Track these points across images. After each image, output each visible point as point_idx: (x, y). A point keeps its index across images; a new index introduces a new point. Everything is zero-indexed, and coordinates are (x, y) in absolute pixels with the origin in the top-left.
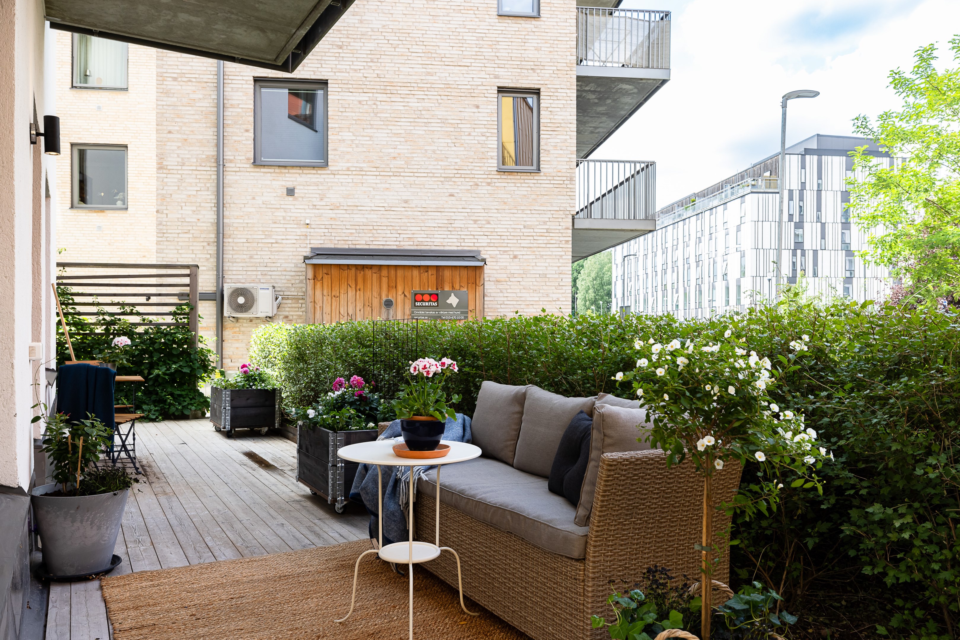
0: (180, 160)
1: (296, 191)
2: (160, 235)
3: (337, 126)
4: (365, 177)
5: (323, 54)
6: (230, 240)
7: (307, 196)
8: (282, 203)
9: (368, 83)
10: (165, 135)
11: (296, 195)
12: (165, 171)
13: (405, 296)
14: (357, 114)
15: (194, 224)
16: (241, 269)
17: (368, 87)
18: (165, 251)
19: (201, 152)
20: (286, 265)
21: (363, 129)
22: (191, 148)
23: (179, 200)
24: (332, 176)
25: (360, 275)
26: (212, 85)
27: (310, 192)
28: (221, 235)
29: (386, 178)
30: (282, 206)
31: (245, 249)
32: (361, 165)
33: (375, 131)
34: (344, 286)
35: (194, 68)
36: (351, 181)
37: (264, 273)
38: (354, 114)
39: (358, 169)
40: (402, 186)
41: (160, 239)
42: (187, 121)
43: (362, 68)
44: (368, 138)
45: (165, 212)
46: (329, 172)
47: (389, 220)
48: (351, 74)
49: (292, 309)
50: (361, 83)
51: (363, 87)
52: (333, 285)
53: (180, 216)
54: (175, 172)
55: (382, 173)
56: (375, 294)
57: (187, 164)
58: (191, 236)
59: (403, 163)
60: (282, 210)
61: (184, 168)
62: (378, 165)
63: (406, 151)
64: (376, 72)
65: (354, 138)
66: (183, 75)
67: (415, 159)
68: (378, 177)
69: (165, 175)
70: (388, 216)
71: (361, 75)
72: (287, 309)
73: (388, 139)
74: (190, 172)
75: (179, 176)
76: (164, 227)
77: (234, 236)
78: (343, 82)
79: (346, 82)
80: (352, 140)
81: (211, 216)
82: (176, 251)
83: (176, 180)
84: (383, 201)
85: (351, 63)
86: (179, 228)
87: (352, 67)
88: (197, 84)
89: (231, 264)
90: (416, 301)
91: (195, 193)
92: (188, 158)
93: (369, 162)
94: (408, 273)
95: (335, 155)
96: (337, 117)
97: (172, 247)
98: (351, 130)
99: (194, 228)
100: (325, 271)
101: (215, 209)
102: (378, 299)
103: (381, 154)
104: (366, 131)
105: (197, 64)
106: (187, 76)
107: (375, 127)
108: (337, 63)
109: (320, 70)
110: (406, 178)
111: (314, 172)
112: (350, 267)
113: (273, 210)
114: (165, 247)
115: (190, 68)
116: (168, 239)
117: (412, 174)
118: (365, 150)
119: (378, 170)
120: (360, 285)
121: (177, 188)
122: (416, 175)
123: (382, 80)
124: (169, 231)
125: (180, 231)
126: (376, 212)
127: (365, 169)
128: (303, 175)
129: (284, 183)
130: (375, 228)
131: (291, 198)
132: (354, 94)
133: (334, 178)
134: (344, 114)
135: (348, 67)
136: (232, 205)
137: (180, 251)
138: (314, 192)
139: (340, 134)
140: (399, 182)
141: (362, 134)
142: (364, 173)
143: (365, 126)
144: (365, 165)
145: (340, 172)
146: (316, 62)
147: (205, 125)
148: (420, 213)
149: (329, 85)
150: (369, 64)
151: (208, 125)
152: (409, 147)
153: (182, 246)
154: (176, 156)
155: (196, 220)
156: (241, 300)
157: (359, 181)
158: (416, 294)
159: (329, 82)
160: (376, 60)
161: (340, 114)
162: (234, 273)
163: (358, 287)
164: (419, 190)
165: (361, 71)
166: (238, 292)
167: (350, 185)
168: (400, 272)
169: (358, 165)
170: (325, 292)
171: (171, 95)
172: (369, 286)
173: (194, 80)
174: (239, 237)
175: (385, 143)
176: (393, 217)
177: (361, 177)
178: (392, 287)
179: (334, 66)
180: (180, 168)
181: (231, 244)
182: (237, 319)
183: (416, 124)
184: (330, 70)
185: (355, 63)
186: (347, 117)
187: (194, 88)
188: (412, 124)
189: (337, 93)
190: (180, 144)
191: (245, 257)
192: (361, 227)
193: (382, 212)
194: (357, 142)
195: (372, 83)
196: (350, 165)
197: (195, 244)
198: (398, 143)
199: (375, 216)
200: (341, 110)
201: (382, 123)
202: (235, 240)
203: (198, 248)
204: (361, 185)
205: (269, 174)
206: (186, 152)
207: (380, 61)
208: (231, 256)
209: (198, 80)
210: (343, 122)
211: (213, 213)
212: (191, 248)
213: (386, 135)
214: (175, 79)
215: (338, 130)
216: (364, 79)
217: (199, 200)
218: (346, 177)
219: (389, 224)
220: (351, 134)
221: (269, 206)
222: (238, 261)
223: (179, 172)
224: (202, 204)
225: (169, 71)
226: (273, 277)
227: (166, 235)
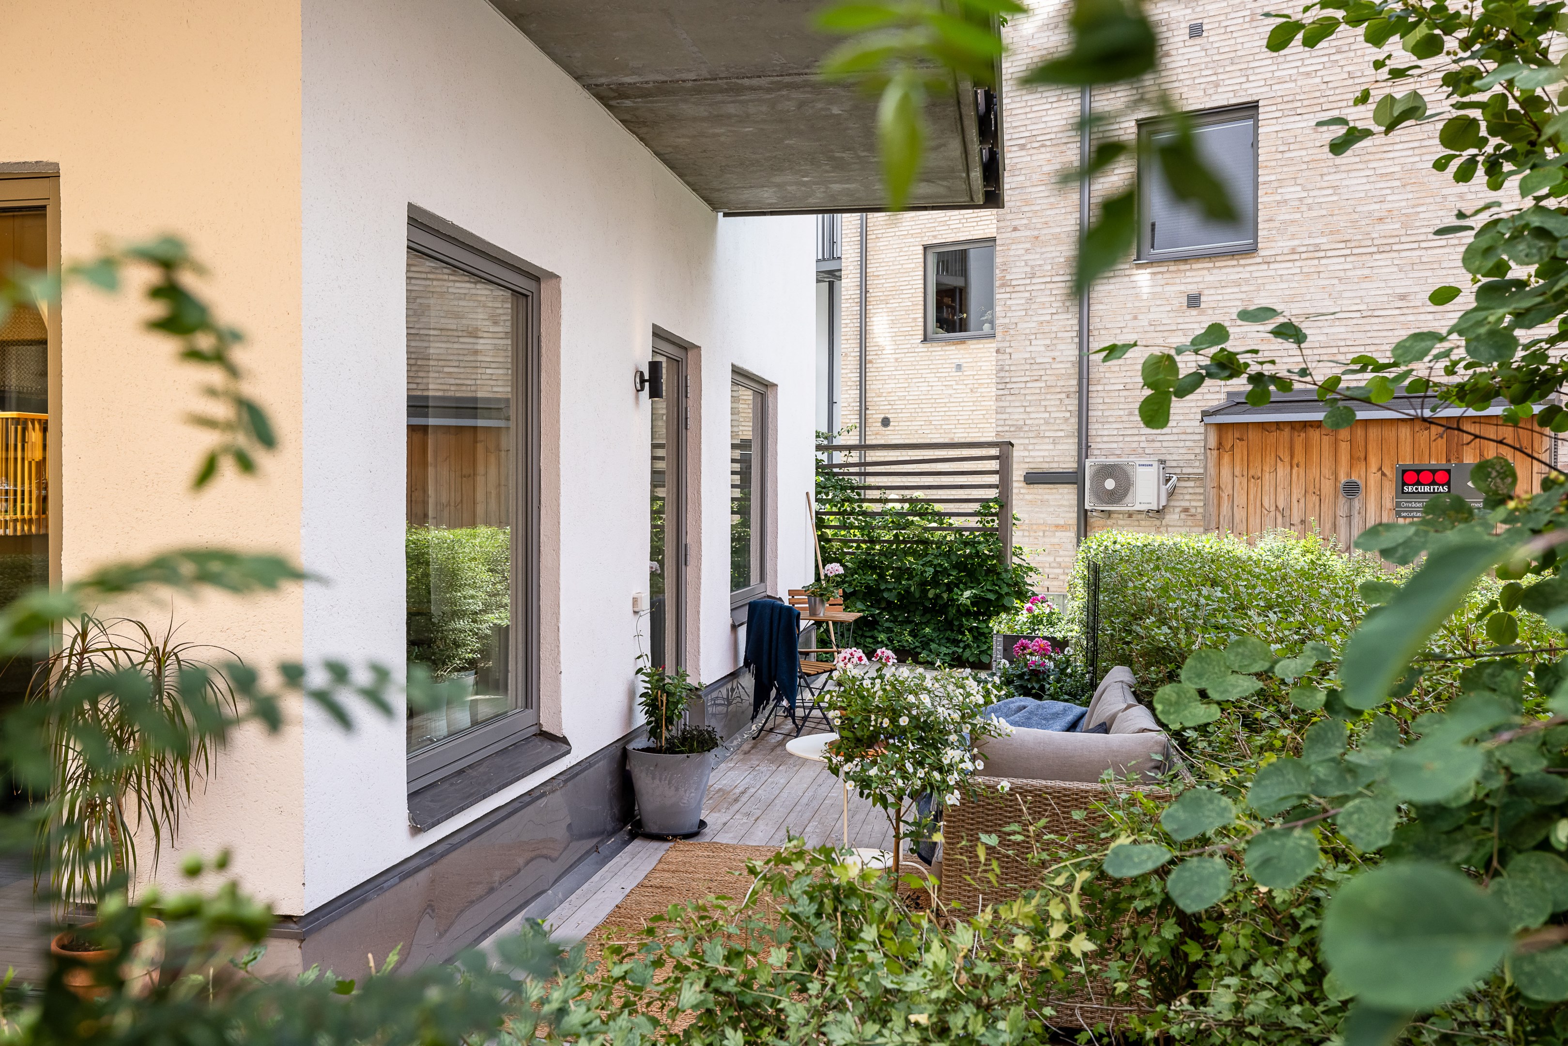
0: (1028, 269)
1: (1203, 299)
2: (1000, 386)
3: (1273, 178)
4: (1323, 261)
5: (1251, 58)
6: (1100, 388)
7: (1221, 305)
8: (1180, 320)
9: (1332, 92)
10: (1009, 235)
11: (1202, 306)
12: (1008, 289)
13: (1383, 474)
14: (1310, 152)
15: (1048, 366)
16: (1115, 432)
17: (1331, 99)
18: (1008, 410)
19: (1058, 254)
20: (1187, 423)
21: (1321, 175)
22: (1044, 250)
23: (1028, 331)
24: (1265, 267)
25: (1299, 439)
26: (1074, 145)
27: (1226, 297)
28: (1085, 381)
29: (1364, 258)
30: (1181, 327)
31: (1122, 400)
32: (1317, 241)
33: (1344, 175)
34: (1270, 460)
35: (1050, 124)
36: (1298, 271)
37: (1151, 438)
38: (1304, 153)
39: (1311, 248)
40: (1395, 269)
41: (1001, 392)
42: (1038, 208)
43: (1321, 67)
44: (1330, 191)
45: (1008, 350)
46: (1259, 260)
47: (1369, 335)
48: (1299, 83)
49: (1194, 497)
50: (1318, 94)
51: (1322, 100)
52: (1251, 458)
53: (1028, 355)
54: (1022, 288)
55: (1355, 251)
56: (1326, 472)
57: (1038, 274)
58: (1043, 385)
59: (1397, 226)
60: (1180, 333)
61: (1034, 281)
62: (1348, 237)
63: (1404, 204)
64: (1346, 69)
65: (1305, 194)
66: (1034, 139)
67: (1422, 216)
68: (1349, 259)
69: (1008, 295)
70: (1368, 328)
71: (1318, 80)
72: (1187, 497)
73: (1368, 187)
74: (1043, 287)
75: (1027, 295)
76: (1007, 374)
77: (1105, 381)
78: (1285, 99)
79: (1290, 98)
80: (1301, 199)
81: (1070, 352)
82: (1022, 410)
83: (1023, 301)
84: (1358, 301)
85: (1299, 63)
86: (1027, 373)
87: (1301, 70)
88: (1053, 149)
89: (1100, 426)
90: (1404, 484)
91: (1048, 318)
92: (1040, 265)
93: (1331, 233)
94: (1390, 433)
95: (1269, 230)
96: (1273, 163)
97: (1017, 404)
98: (1298, 182)
99: (1048, 372)
100: (1237, 435)
101: (1077, 340)
102: (1332, 482)
103: (1356, 216)
104: (1326, 178)
105: (1053, 118)
106: (1039, 138)
107: (1343, 168)
108: (1275, 67)
109: (1244, 86)
110: (1404, 254)
111: (1234, 262)
112: (1281, 426)
113: (1166, 334)
114: (1007, 404)
115: (1043, 126)
116: (1012, 392)
117: (1416, 245)
118: (1324, 212)
119: (1349, 245)
120: (1299, 457)
121: (1023, 313)
122: (1423, 245)
123: (1357, 81)
124: (1013, 380)
125: (1028, 379)
126: (1344, 322)
127: (1323, 247)
128: (1215, 271)
129: (1183, 288)
130: (1342, 350)
131: (1194, 312)
132: (1305, 117)
133: (1269, 269)
134: (1287, 155)
135: (1295, 71)
136: (1102, 332)
137: (1028, 409)
138: (1232, 297)
139: (1279, 191)
140: (1389, 263)
141: (1318, 185)
142: (1322, 254)
143: (1325, 170)
144: (1324, 240)
145: (1278, 258)
146: (1238, 73)
147: (1063, 211)
148: (1430, 317)
149: (1261, 110)
150: (1333, 58)
151: (1069, 209)
152: (1410, 196)
153: (1030, 401)
154: (1023, 263)
155: (1050, 360)
156: (1110, 484)
157: (1312, 270)
158: (1404, 472)
159: (1261, 103)
160: (1346, 48)
161: (1279, 156)
162: (1105, 439)
163: (1295, 461)
164: (1429, 273)
165: (1319, 73)
166: (1107, 471)
167: (1296, 278)
168: (1374, 433)
169: (1312, 241)
170: (1237, 471)
171: (1017, 173)
172: (1315, 458)
173: (1048, 143)
174: (1112, 381)
175: (1363, 195)
176: (1376, 327)
177: (1316, 262)
178: (1359, 459)
179: (1270, 75)
180: (1028, 281)
181: (1101, 394)
182: (1110, 513)
183: (1424, 150)
184: (1263, 83)
185: (1306, 62)
186: (1292, 159)
187: (1048, 156)
188: (1417, 151)
189: (1274, 121)
190: (1028, 246)
191: (1121, 413)
192: (1315, 352)
193: (1355, 321)
194: (1310, 201)
195: (1337, 91)
196: (1296, 242)
197: (1048, 397)
198: (1388, 191)
199: (1343, 329)
200: (1281, 149)
201: (1357, 159)
202: (1107, 388)
203: (1053, 403)
204: (1316, 276)
205: (1160, 276)
206: (1038, 256)
207: (1353, 47)
208: (1100, 413)
209: (1054, 142)
210: (1285, 169)
211: (1074, 346)
212: (1043, 403)
213: (1364, 180)
214: (1022, 147)
215: (1275, 184)
216: (1324, 86)
217: (1054, 329)
218: (1290, 265)
219: (1369, 341)
220: (1299, 188)
221: (1158, 329)
222: (1110, 420)
223: (1028, 288)
224: (1059, 335)
225: (1015, 136)
226: (1165, 444)
227: (1009, 386)
